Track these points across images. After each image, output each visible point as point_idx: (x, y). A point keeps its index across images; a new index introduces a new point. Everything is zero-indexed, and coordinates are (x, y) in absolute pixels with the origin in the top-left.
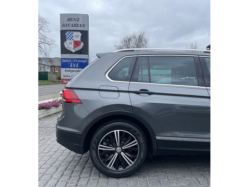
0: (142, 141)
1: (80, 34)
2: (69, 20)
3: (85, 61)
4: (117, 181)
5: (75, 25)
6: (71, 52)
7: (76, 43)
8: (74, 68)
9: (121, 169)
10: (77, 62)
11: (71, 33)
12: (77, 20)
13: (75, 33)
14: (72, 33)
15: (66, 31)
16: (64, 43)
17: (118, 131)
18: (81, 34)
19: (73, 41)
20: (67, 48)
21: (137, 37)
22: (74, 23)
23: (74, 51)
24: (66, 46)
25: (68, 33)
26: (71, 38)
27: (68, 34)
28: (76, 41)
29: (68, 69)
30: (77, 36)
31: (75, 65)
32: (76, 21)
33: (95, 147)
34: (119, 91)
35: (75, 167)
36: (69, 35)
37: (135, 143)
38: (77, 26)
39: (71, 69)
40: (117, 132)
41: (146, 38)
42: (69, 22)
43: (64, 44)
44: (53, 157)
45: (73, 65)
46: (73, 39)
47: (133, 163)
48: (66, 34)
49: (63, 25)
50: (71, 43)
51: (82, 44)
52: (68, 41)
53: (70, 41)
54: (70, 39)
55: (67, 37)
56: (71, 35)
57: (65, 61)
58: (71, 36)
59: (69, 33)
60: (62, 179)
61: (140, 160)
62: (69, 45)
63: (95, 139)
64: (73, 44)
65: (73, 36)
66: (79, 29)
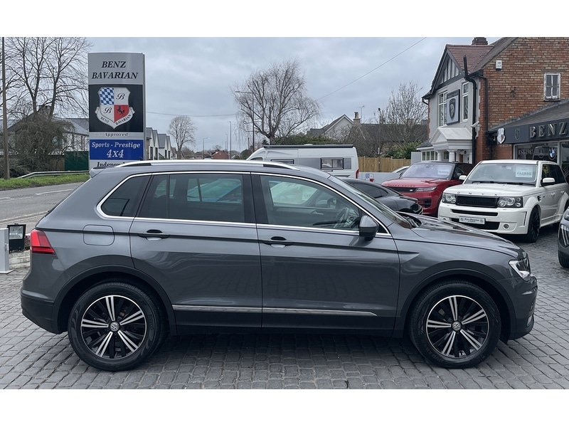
0: (150, 313)
1: (126, 92)
2: (104, 65)
3: (138, 145)
4: (111, 376)
5: (117, 75)
6: (108, 129)
7: (119, 110)
8: (115, 158)
9: (117, 357)
10: (121, 148)
11: (108, 91)
12: (121, 64)
13: (118, 91)
14: (111, 91)
15: (99, 87)
16: (95, 110)
17: (112, 297)
18: (129, 93)
19: (113, 107)
20: (101, 120)
21: (281, 74)
22: (114, 70)
23: (114, 126)
24: (99, 116)
25: (103, 90)
26: (110, 100)
27: (103, 93)
28: (120, 106)
29: (102, 162)
30: (122, 97)
31: (117, 154)
32: (120, 66)
33: (75, 323)
34: (114, 234)
35: (56, 355)
36: (106, 93)
37: (140, 315)
38: (120, 76)
39: (109, 162)
40: (109, 298)
41: (300, 76)
42: (106, 70)
43: (96, 112)
44: (28, 338)
45: (113, 153)
46: (113, 103)
47: (137, 347)
48: (101, 93)
49: (94, 76)
50: (108, 111)
51: (131, 112)
52: (103, 107)
53: (108, 106)
54: (108, 102)
55: (102, 99)
56: (109, 94)
57: (97, 146)
58: (110, 97)
59: (106, 90)
60: (27, 373)
61: (147, 343)
62: (106, 114)
63: (75, 311)
64: (113, 111)
65: (112, 97)
66: (125, 81)
